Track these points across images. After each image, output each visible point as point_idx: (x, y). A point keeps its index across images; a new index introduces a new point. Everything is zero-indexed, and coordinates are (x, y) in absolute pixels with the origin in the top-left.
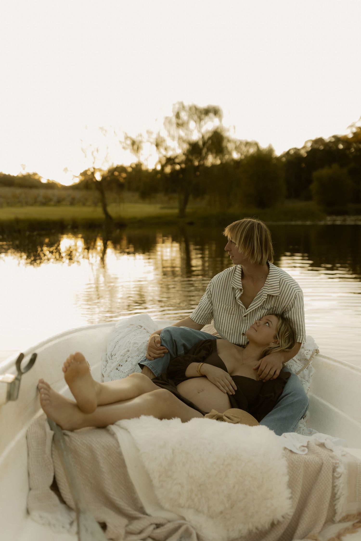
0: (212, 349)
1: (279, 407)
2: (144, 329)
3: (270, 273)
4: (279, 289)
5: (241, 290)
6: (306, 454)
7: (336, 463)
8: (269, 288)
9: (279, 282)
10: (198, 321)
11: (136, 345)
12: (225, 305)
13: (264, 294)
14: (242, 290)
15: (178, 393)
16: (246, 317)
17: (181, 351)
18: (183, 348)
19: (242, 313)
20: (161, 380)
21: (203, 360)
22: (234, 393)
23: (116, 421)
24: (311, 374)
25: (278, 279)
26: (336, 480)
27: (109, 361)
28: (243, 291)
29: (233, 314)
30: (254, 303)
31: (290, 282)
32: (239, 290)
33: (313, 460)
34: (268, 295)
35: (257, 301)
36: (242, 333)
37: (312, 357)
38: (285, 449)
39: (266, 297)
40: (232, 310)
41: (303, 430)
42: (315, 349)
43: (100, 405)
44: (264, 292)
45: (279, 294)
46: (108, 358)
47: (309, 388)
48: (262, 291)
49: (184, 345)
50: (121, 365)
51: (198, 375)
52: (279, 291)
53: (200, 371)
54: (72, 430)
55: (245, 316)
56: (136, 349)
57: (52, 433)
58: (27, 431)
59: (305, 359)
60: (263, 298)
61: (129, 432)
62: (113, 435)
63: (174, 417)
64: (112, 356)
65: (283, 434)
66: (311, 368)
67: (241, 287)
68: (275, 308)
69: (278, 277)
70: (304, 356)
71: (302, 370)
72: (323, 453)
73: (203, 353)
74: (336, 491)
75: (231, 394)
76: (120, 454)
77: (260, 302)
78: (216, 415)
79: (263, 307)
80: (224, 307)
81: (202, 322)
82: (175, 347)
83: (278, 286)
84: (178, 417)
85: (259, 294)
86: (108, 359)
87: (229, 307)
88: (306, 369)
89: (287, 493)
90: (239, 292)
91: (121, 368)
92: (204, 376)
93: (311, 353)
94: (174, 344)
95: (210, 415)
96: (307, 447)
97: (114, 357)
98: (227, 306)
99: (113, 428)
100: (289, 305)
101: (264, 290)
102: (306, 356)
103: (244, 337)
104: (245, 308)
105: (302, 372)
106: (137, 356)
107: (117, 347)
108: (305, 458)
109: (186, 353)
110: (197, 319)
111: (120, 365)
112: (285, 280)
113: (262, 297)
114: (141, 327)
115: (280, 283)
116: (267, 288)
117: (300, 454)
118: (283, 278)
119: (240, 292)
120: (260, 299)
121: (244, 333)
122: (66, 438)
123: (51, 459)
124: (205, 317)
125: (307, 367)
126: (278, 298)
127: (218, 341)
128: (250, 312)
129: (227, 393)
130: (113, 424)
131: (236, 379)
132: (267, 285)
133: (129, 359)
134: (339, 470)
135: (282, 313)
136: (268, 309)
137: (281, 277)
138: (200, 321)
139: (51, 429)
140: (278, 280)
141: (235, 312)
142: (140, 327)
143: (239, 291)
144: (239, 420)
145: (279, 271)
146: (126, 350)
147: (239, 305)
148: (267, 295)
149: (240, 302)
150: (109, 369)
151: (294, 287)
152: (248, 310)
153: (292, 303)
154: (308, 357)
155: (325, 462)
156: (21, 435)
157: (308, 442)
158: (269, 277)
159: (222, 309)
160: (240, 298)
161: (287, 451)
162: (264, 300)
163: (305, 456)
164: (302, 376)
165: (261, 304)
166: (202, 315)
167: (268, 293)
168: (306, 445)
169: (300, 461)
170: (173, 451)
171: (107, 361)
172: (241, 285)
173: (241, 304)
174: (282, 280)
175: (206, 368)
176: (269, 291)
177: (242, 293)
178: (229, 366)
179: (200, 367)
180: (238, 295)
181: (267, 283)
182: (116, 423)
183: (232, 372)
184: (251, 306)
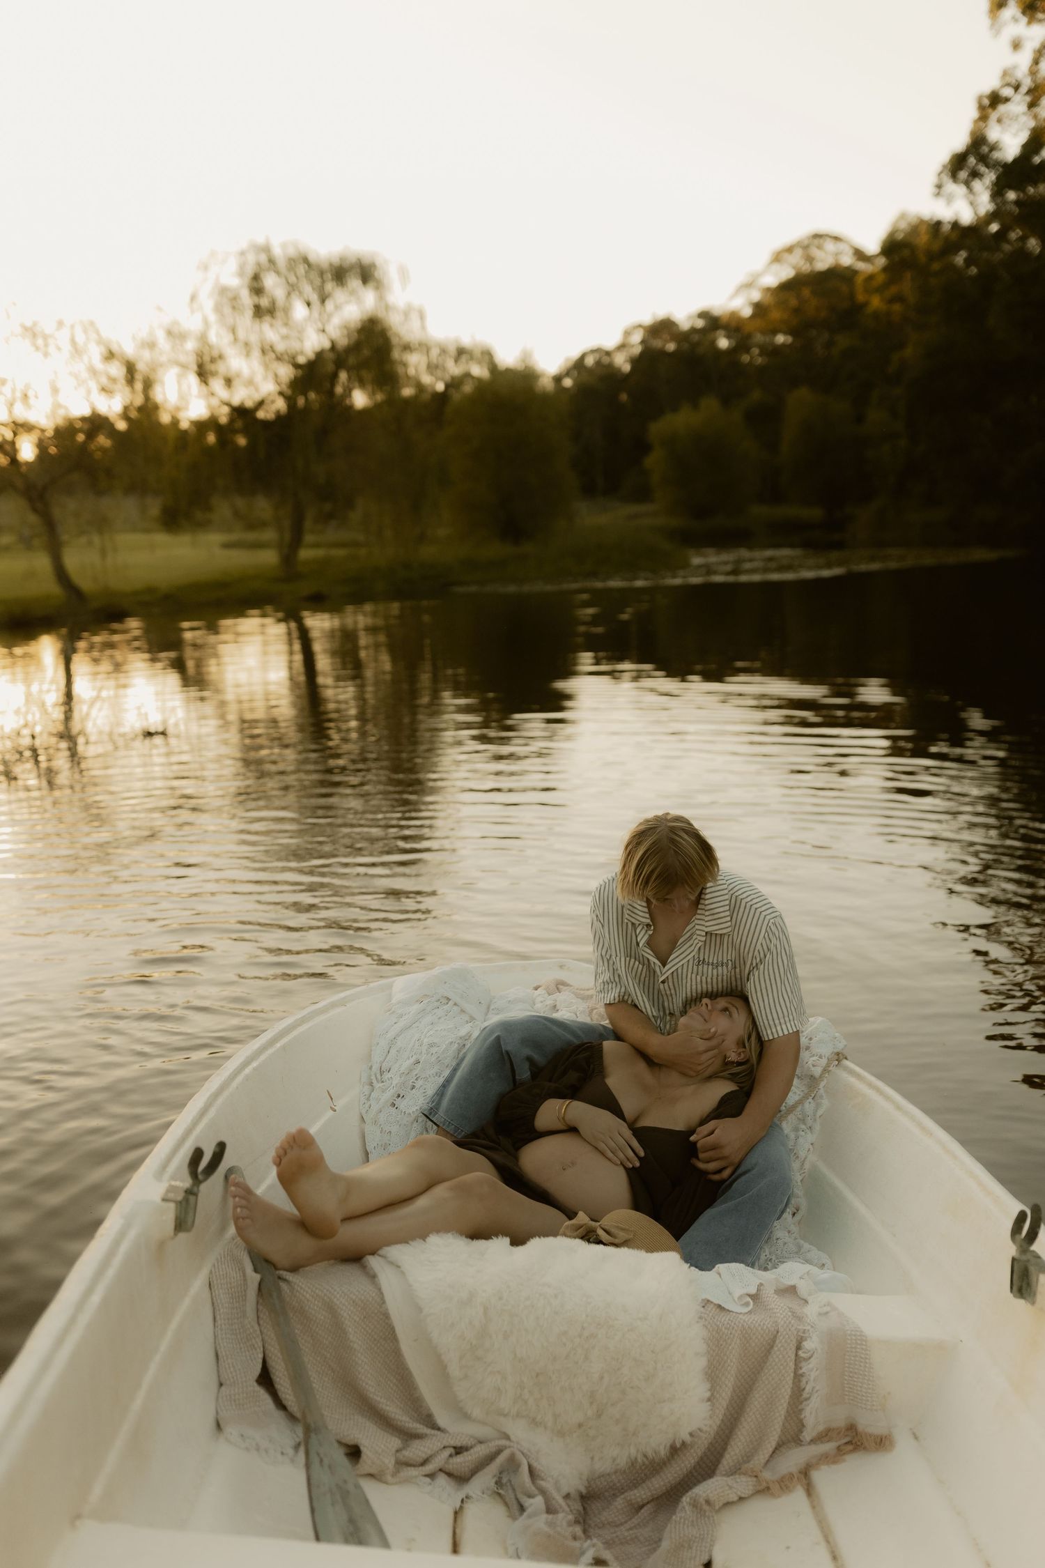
0: (591, 1066)
2: (455, 1004)
5: (648, 925)
6: (750, 1312)
7: (804, 1332)
8: (707, 919)
9: (728, 902)
11: (434, 1050)
13: (698, 932)
14: (651, 926)
16: (666, 984)
17: (524, 1074)
18: (527, 1065)
19: (656, 974)
20: (484, 1139)
21: (572, 1092)
22: (638, 1165)
23: (380, 1248)
24: (820, 1113)
25: (726, 897)
26: (803, 1364)
27: (377, 1085)
28: (652, 928)
30: (679, 952)
31: (751, 901)
32: (645, 927)
33: (760, 1325)
34: (706, 933)
35: (684, 948)
37: (825, 1070)
38: (707, 1302)
39: (704, 939)
42: (836, 1051)
43: (348, 1219)
44: (697, 927)
45: (730, 929)
46: (373, 1077)
47: (812, 1144)
48: (693, 924)
50: (401, 1096)
53: (563, 1118)
55: (663, 982)
56: (433, 1059)
57: (256, 1278)
58: (213, 1270)
60: (696, 941)
61: (403, 1273)
62: (373, 1277)
63: (497, 1236)
64: (382, 1073)
67: (649, 921)
71: (801, 1102)
72: (779, 1306)
73: (572, 1076)
74: (803, 1384)
75: (632, 1166)
76: (386, 1316)
77: (692, 948)
78: (585, 1224)
79: (699, 961)
83: (728, 913)
84: (505, 1234)
85: (688, 932)
86: (374, 1081)
89: (700, 1389)
90: (643, 931)
91: (402, 1104)
92: (572, 1130)
95: (573, 1225)
96: (756, 1297)
97: (386, 1076)
99: (373, 1262)
101: (696, 922)
102: (813, 1069)
104: (660, 964)
106: (437, 1074)
107: (393, 1051)
108: (744, 1321)
111: (399, 1096)
112: (741, 896)
113: (694, 938)
114: (449, 999)
115: (730, 905)
116: (703, 917)
117: (737, 1313)
118: (736, 894)
119: (646, 931)
120: (691, 942)
122: (283, 1286)
123: (256, 1326)
127: (607, 1043)
128: (673, 972)
129: (622, 1165)
130: (373, 1253)
132: (703, 912)
133: (419, 1083)
134: (807, 1345)
137: (731, 892)
139: (256, 1270)
140: (727, 900)
142: (444, 1001)
143: (643, 927)
144: (631, 1236)
146: (412, 1060)
147: (648, 959)
148: (704, 934)
149: (649, 954)
150: (375, 1108)
152: (667, 967)
154: (817, 1071)
155: (781, 1330)
156: (198, 1283)
157: (761, 1285)
160: (649, 943)
161: (712, 1306)
162: (699, 945)
163: (747, 1318)
165: (694, 953)
167: (707, 930)
168: (753, 1291)
169: (733, 1328)
170: (486, 1310)
171: (371, 1084)
172: (647, 916)
173: (650, 958)
174: (734, 897)
175: (578, 1111)
176: (707, 924)
177: (651, 932)
178: (628, 1105)
179: (563, 1110)
180: (643, 938)
181: (703, 907)
182: (380, 1252)
183: (636, 1120)
184: (674, 959)
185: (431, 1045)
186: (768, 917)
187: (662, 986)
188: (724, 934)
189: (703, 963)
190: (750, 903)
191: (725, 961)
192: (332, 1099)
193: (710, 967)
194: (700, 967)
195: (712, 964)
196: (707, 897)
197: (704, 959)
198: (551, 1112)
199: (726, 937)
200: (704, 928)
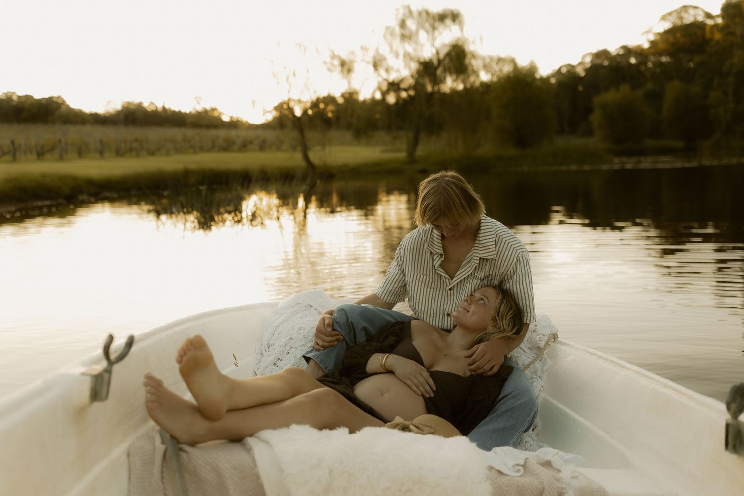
0: (403, 334)
1: (495, 414)
2: (316, 309)
3: (482, 228)
4: (494, 249)
5: (441, 255)
6: (521, 476)
7: (563, 489)
8: (480, 249)
9: (494, 239)
10: (386, 298)
11: (302, 331)
12: (422, 276)
13: (474, 258)
15: (354, 395)
16: (452, 291)
17: (361, 338)
18: (363, 333)
19: (447, 285)
20: (332, 378)
21: (389, 349)
22: (432, 395)
23: (256, 432)
24: (545, 368)
25: (493, 236)
27: (265, 353)
28: (444, 256)
29: (434, 288)
30: (463, 270)
31: (509, 239)
32: (439, 256)
33: (530, 484)
34: (480, 258)
35: (466, 268)
36: (446, 313)
37: (547, 344)
38: (491, 468)
39: (478, 262)
40: (432, 282)
41: (531, 446)
42: (552, 333)
43: (231, 411)
44: (474, 255)
45: (495, 256)
46: (263, 349)
47: (542, 387)
48: (471, 253)
49: (365, 329)
50: (280, 359)
51: (383, 370)
52: (494, 253)
53: (384, 365)
54: (193, 444)
55: (450, 289)
56: (301, 336)
57: (163, 447)
58: (130, 446)
59: (538, 347)
60: (473, 264)
61: (271, 446)
62: (249, 450)
63: (339, 426)
65: (493, 449)
66: (545, 359)
67: (442, 252)
68: (490, 276)
69: (493, 232)
70: (536, 342)
71: (532, 362)
72: (545, 473)
73: (391, 340)
75: (428, 396)
76: (257, 477)
77: (470, 268)
78: (401, 423)
79: (474, 277)
80: (421, 278)
81: (392, 298)
82: (352, 333)
83: (494, 246)
84: (346, 426)
85: (467, 258)
86: (264, 351)
87: (428, 278)
88: (538, 361)
90: (438, 259)
91: (280, 363)
92: (390, 372)
93: (545, 338)
94: (351, 327)
95: (393, 424)
96: (524, 466)
97: (271, 348)
98: (425, 277)
99: (250, 441)
100: (509, 271)
101: (474, 251)
102: (539, 342)
103: (449, 318)
104: (449, 278)
105: (532, 366)
106: (303, 346)
107: (276, 334)
108: (519, 481)
109: (368, 341)
110: (384, 295)
111: (279, 359)
112: (503, 236)
113: (472, 261)
114: (312, 306)
115: (495, 241)
116: (478, 249)
117: (512, 476)
118: (500, 234)
119: (440, 259)
120: (470, 264)
121: (449, 313)
122: (183, 455)
123: (160, 484)
124: (395, 293)
125: (540, 358)
126: (493, 262)
127: (413, 323)
128: (458, 283)
129: (422, 395)
130: (251, 436)
131: (434, 375)
132: (478, 245)
133: (292, 350)
135: (500, 283)
136: (480, 278)
138: (389, 298)
139: (163, 443)
141: (436, 285)
142: (309, 307)
144: (433, 430)
145: (494, 225)
146: (288, 338)
147: (441, 275)
148: (478, 259)
149: (442, 272)
150: (263, 365)
151: (516, 245)
152: (454, 280)
153: (513, 268)
154: (542, 344)
155: (546, 487)
156: (119, 451)
157: (527, 459)
158: (480, 233)
159: (417, 281)
160: (441, 266)
161: (494, 471)
162: (475, 266)
163: (520, 479)
164: (533, 371)
165: (471, 272)
166: (390, 289)
167: (480, 256)
168: (522, 463)
169: (511, 486)
170: (331, 472)
171: (262, 354)
172: (441, 249)
173: (442, 274)
174: (498, 236)
176: (481, 253)
177: (443, 259)
178: (427, 357)
179: (384, 361)
180: (438, 262)
181: (478, 242)
182: (257, 435)
183: (431, 366)
184: (458, 275)
186: (518, 251)
187: (449, 291)
188: (491, 259)
189: (476, 278)
190: (508, 241)
192: (236, 359)
196: (481, 235)
197: (477, 275)
198: (376, 361)
200: (478, 255)
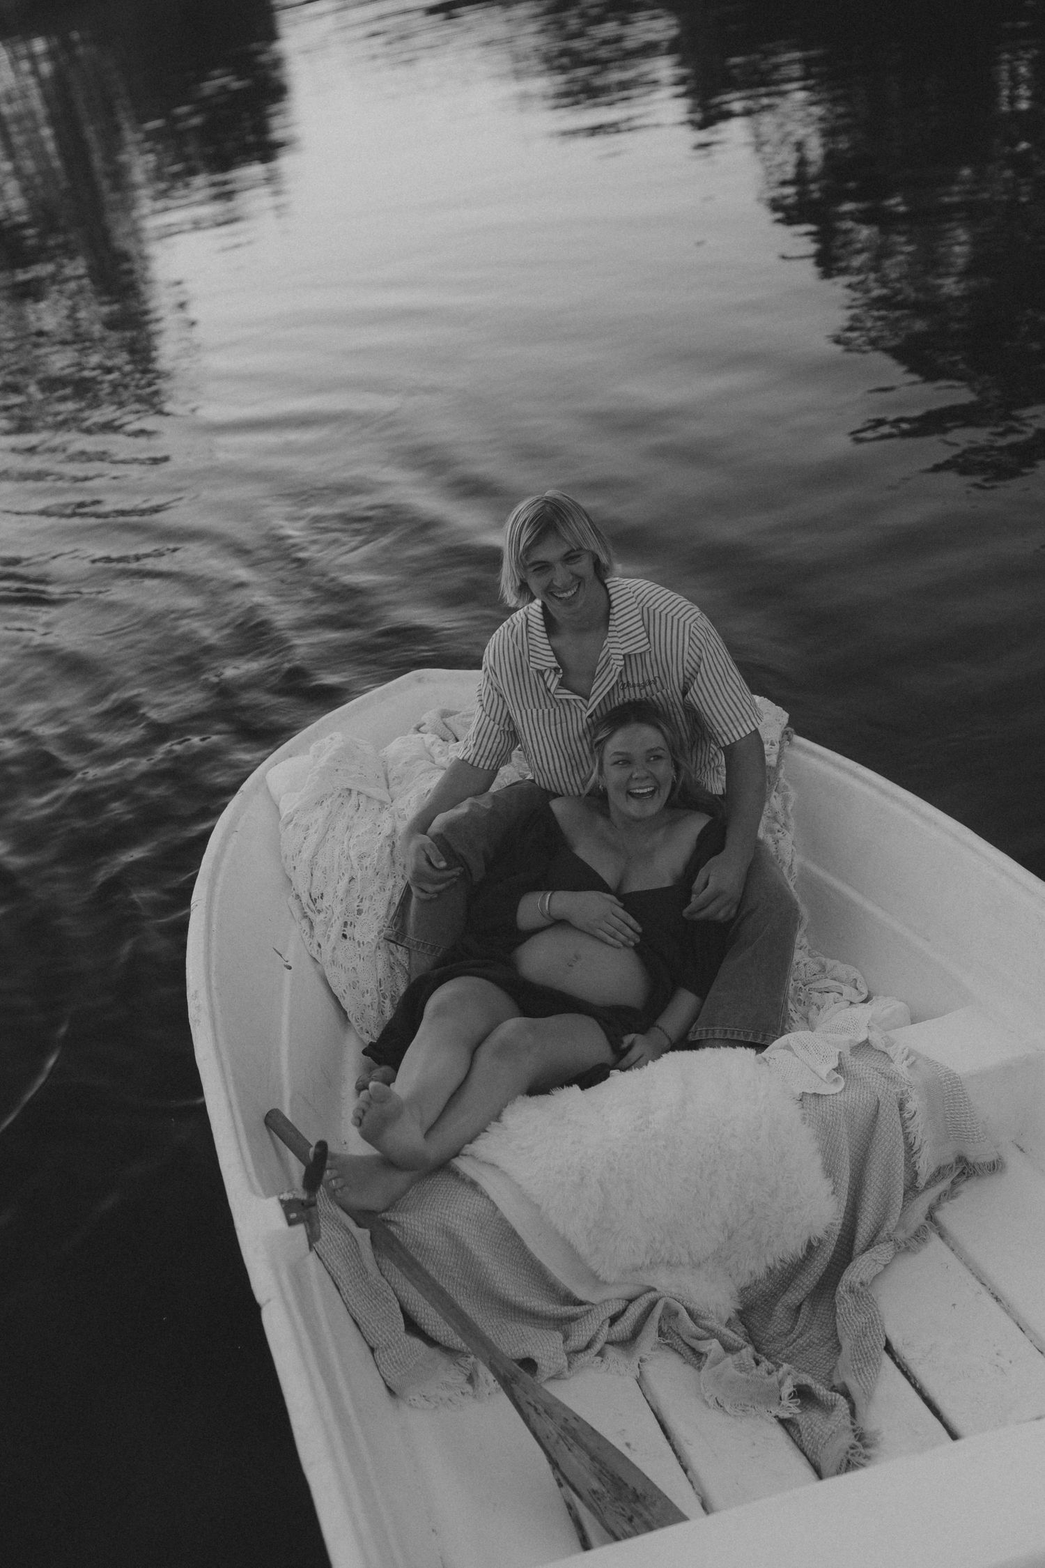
5: (556, 669)
6: (845, 1089)
8: (620, 640)
11: (367, 862)
12: (534, 711)
13: (614, 656)
14: (559, 669)
19: (581, 711)
22: (638, 940)
23: (462, 1147)
25: (637, 611)
27: (315, 918)
29: (561, 723)
30: (600, 681)
32: (553, 671)
33: (859, 1101)
34: (624, 656)
35: (604, 675)
39: (622, 663)
40: (555, 714)
44: (612, 651)
45: (649, 645)
46: (307, 910)
48: (606, 650)
50: (350, 924)
56: (370, 872)
60: (615, 667)
61: (505, 1172)
62: (472, 1184)
64: (314, 901)
67: (555, 664)
75: (632, 944)
77: (612, 673)
79: (623, 685)
80: (535, 714)
81: (493, 763)
83: (643, 629)
85: (603, 659)
86: (310, 913)
87: (546, 711)
90: (552, 676)
91: (355, 934)
96: (840, 1067)
97: (322, 904)
98: (540, 711)
99: (463, 1167)
101: (610, 646)
104: (581, 698)
107: (318, 874)
111: (347, 925)
113: (612, 662)
114: (349, 790)
115: (642, 619)
116: (616, 639)
117: (833, 1096)
118: (646, 606)
119: (556, 675)
120: (610, 666)
122: (392, 1228)
128: (598, 705)
130: (457, 1155)
132: (615, 634)
133: (366, 905)
134: (911, 1106)
137: (641, 605)
141: (563, 717)
142: (346, 794)
145: (633, 590)
147: (567, 700)
148: (621, 657)
149: (566, 695)
150: (326, 945)
152: (591, 699)
153: (689, 654)
155: (882, 1099)
157: (840, 1054)
158: (614, 614)
159: (530, 721)
160: (563, 684)
161: (808, 1099)
162: (619, 670)
163: (845, 1098)
165: (615, 679)
166: (489, 746)
167: (622, 652)
171: (308, 918)
172: (554, 659)
173: (567, 697)
174: (645, 609)
175: (562, 902)
176: (623, 646)
177: (561, 676)
178: (608, 873)
180: (553, 682)
181: (614, 628)
182: (464, 1152)
184: (596, 689)
185: (362, 857)
186: (687, 622)
188: (644, 652)
189: (628, 686)
190: (665, 612)
191: (652, 679)
192: (281, 955)
193: (637, 688)
194: (626, 690)
195: (639, 685)
197: (628, 682)
199: (648, 656)
200: (619, 651)
